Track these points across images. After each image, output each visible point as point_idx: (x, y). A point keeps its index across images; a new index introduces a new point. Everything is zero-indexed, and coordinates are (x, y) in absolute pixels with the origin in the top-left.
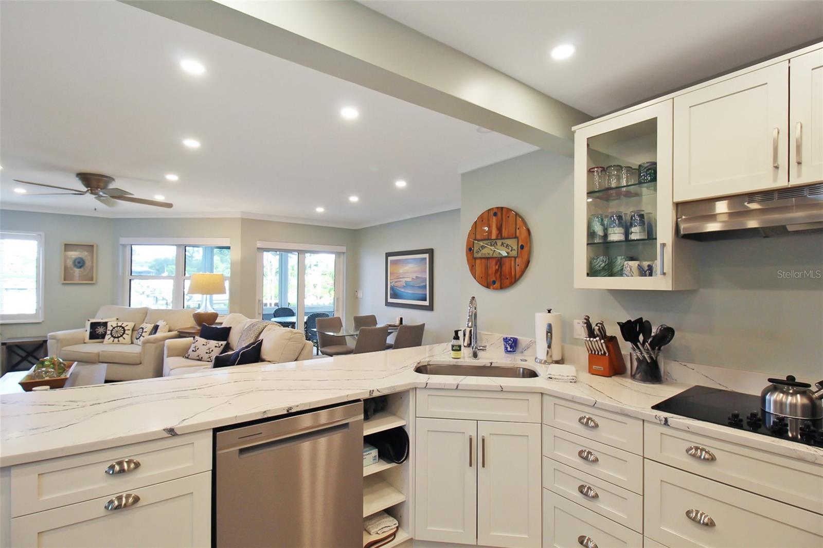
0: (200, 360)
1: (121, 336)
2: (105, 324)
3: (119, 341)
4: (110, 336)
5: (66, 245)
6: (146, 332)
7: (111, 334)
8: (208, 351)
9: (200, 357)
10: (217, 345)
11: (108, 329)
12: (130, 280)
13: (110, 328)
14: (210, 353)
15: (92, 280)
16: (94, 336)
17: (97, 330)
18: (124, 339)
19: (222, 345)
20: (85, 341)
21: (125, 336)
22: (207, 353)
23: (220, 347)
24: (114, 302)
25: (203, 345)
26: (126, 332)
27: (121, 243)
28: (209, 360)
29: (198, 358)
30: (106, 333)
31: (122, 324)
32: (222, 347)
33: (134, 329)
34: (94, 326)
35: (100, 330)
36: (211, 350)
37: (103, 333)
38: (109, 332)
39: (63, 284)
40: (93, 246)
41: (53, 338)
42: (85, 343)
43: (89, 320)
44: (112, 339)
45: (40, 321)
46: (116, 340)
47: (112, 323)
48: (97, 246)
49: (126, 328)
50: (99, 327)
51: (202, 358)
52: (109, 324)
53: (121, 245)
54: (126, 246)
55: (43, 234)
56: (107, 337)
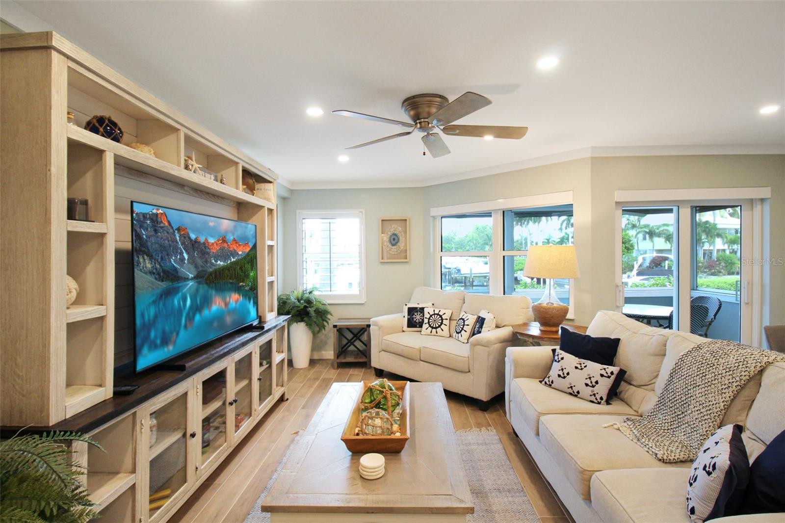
0: (576, 396)
1: (439, 326)
2: (422, 310)
3: (437, 333)
4: (427, 325)
5: (382, 220)
6: (468, 325)
7: (429, 322)
8: (588, 382)
9: (575, 390)
10: (603, 372)
11: (425, 317)
12: (441, 257)
13: (427, 315)
14: (593, 386)
15: (406, 259)
16: (411, 324)
17: (414, 316)
18: (442, 330)
19: (612, 373)
20: (404, 329)
21: (443, 326)
22: (587, 385)
23: (609, 377)
24: (427, 284)
25: (576, 368)
26: (444, 322)
27: (431, 215)
28: (593, 398)
29: (570, 390)
30: (423, 320)
31: (440, 311)
32: (613, 377)
33: (452, 319)
34: (411, 311)
35: (417, 317)
36: (594, 380)
37: (421, 320)
38: (426, 321)
39: (382, 263)
40: (406, 220)
41: (376, 324)
42: (403, 331)
43: (406, 305)
44: (430, 329)
45: (363, 302)
46: (434, 330)
47: (429, 311)
48: (409, 219)
49: (444, 317)
50: (416, 314)
51: (578, 392)
52: (426, 311)
53: (432, 216)
54: (436, 218)
55: (363, 211)
56: (425, 326)
